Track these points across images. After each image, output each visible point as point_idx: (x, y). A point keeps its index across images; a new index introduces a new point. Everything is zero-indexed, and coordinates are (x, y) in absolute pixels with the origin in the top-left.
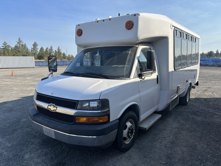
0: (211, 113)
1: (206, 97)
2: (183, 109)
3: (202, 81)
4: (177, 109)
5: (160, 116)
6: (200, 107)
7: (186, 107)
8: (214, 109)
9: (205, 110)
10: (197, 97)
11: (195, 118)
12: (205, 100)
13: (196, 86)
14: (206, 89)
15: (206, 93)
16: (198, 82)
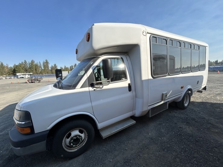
0: (210, 123)
1: (215, 102)
2: (177, 114)
3: (220, 85)
4: (171, 112)
5: (134, 122)
6: (200, 113)
7: (182, 111)
8: (217, 119)
9: (204, 118)
10: (204, 101)
11: (184, 127)
12: (212, 104)
13: (203, 90)
14: (221, 92)
15: (218, 97)
16: (206, 87)
